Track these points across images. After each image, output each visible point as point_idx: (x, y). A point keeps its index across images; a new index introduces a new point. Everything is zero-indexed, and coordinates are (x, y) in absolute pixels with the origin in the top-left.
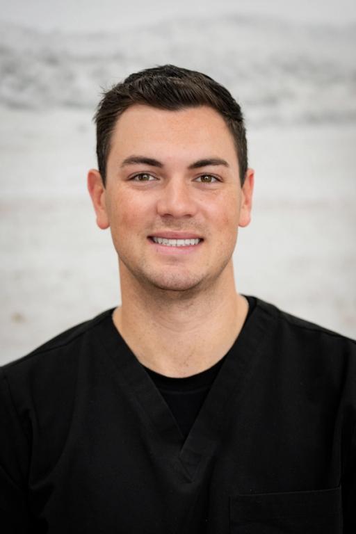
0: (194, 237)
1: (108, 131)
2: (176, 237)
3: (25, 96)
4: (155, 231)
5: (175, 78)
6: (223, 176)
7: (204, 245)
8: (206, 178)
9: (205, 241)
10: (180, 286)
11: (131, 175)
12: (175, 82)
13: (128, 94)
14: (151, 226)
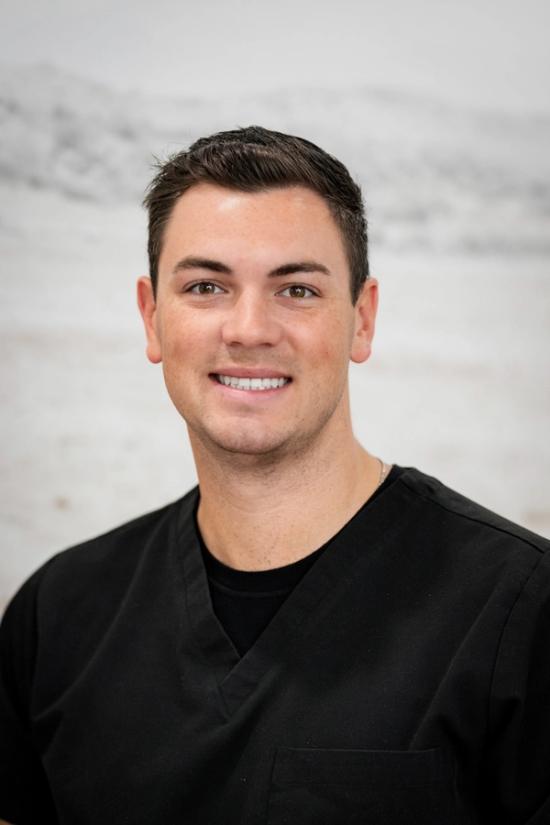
0: (278, 376)
1: (163, 220)
2: (250, 375)
3: (86, 183)
4: (218, 367)
5: (256, 145)
6: (321, 287)
7: (291, 388)
8: (297, 290)
9: (294, 383)
10: (253, 448)
11: (187, 284)
12: (254, 151)
13: (187, 167)
14: (213, 359)
